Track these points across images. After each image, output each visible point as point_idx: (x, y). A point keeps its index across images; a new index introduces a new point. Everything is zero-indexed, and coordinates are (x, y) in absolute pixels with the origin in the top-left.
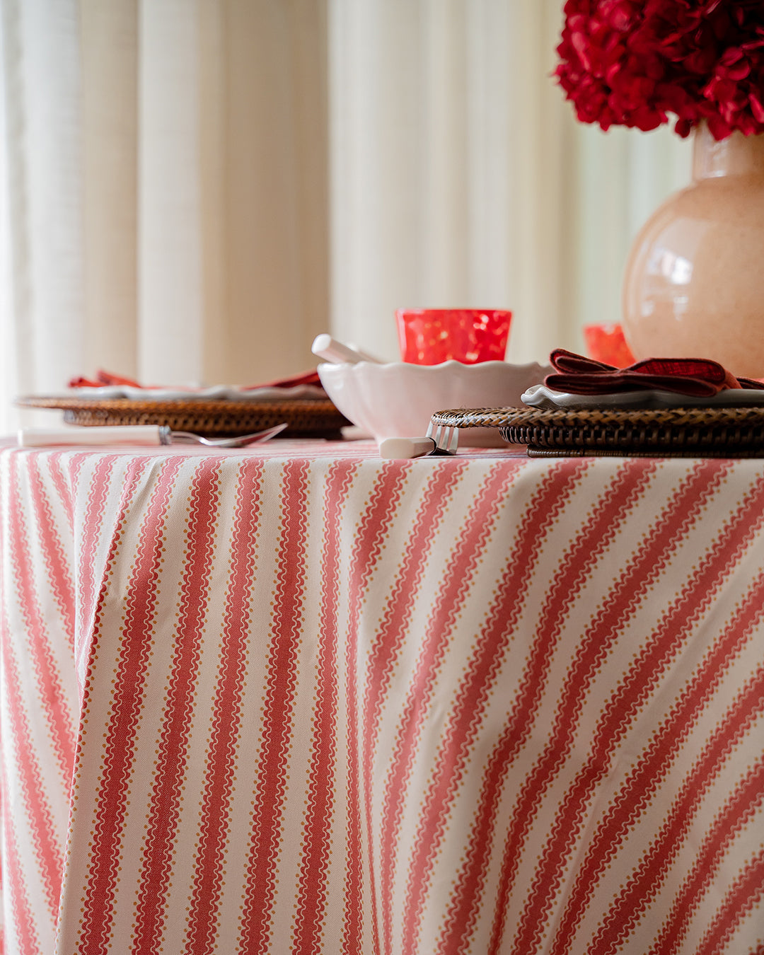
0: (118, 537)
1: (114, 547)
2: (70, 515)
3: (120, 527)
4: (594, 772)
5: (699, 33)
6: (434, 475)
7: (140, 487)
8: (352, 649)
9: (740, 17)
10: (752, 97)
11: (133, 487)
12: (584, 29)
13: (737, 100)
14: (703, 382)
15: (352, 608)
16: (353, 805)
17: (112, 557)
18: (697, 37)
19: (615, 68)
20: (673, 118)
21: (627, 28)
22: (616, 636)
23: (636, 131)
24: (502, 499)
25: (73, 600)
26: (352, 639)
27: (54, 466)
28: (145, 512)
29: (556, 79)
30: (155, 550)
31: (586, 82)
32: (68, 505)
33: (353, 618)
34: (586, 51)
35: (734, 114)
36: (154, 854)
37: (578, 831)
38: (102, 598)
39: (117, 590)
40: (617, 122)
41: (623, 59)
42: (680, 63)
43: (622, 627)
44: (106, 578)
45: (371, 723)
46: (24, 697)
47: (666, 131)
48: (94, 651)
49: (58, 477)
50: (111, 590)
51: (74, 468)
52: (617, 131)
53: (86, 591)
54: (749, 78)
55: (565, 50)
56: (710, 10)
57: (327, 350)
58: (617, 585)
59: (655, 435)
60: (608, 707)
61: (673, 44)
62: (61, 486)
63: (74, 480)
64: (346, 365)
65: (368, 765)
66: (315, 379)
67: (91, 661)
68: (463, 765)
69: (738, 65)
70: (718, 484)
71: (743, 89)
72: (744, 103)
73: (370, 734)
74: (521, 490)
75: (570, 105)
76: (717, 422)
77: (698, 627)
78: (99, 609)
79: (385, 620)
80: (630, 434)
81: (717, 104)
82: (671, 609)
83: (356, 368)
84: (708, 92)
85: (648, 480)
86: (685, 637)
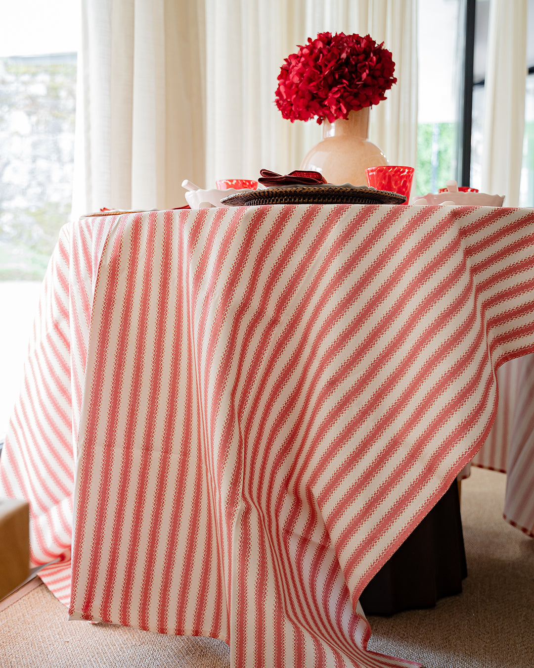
0: (106, 243)
1: (105, 246)
2: (91, 237)
3: (107, 239)
4: (274, 322)
5: (323, 82)
6: (217, 212)
7: (114, 226)
8: (188, 278)
9: (337, 76)
10: (341, 104)
11: (112, 225)
12: (284, 84)
13: (336, 105)
14: (314, 179)
15: (188, 262)
16: (189, 336)
17: (104, 249)
18: (322, 83)
19: (295, 96)
20: (316, 117)
21: (298, 82)
22: (282, 272)
23: (303, 121)
24: (241, 219)
25: (92, 266)
26: (188, 274)
27: (87, 223)
28: (116, 233)
29: (276, 104)
30: (119, 246)
31: (285, 103)
32: (91, 234)
33: (188, 266)
34: (285, 92)
35: (335, 110)
36: (119, 357)
37: (269, 343)
38: (100, 264)
39: (106, 261)
40: (297, 118)
41: (297, 93)
42: (316, 94)
43: (285, 268)
44: (102, 257)
45: (194, 302)
46: (77, 309)
47: (313, 121)
48: (97, 283)
49: (88, 227)
50: (103, 261)
51: (93, 222)
52: (297, 121)
53: (96, 264)
54: (340, 97)
55: (278, 93)
56: (326, 73)
57: (187, 185)
58: (282, 252)
59: (297, 200)
60: (280, 298)
61: (314, 86)
62: (89, 230)
63: (93, 226)
64: (194, 191)
65: (193, 318)
66: (188, 207)
67: (96, 287)
68: (226, 314)
69: (336, 93)
70: (318, 213)
71: (338, 102)
72: (339, 106)
73: (194, 306)
74: (247, 216)
75: (280, 112)
76: (318, 191)
77: (311, 266)
78: (99, 268)
79: (199, 265)
80: (288, 200)
81: (330, 108)
82: (302, 260)
83: (197, 192)
84: (326, 103)
85: (293, 212)
86: (306, 270)
